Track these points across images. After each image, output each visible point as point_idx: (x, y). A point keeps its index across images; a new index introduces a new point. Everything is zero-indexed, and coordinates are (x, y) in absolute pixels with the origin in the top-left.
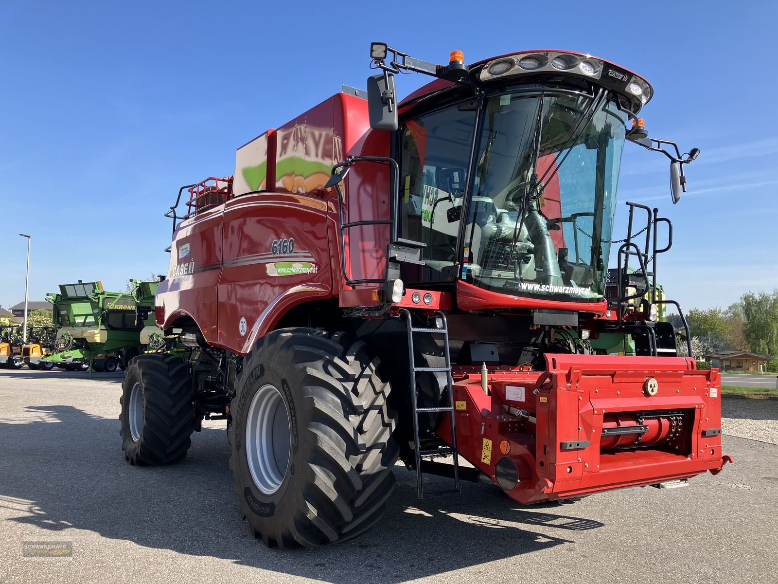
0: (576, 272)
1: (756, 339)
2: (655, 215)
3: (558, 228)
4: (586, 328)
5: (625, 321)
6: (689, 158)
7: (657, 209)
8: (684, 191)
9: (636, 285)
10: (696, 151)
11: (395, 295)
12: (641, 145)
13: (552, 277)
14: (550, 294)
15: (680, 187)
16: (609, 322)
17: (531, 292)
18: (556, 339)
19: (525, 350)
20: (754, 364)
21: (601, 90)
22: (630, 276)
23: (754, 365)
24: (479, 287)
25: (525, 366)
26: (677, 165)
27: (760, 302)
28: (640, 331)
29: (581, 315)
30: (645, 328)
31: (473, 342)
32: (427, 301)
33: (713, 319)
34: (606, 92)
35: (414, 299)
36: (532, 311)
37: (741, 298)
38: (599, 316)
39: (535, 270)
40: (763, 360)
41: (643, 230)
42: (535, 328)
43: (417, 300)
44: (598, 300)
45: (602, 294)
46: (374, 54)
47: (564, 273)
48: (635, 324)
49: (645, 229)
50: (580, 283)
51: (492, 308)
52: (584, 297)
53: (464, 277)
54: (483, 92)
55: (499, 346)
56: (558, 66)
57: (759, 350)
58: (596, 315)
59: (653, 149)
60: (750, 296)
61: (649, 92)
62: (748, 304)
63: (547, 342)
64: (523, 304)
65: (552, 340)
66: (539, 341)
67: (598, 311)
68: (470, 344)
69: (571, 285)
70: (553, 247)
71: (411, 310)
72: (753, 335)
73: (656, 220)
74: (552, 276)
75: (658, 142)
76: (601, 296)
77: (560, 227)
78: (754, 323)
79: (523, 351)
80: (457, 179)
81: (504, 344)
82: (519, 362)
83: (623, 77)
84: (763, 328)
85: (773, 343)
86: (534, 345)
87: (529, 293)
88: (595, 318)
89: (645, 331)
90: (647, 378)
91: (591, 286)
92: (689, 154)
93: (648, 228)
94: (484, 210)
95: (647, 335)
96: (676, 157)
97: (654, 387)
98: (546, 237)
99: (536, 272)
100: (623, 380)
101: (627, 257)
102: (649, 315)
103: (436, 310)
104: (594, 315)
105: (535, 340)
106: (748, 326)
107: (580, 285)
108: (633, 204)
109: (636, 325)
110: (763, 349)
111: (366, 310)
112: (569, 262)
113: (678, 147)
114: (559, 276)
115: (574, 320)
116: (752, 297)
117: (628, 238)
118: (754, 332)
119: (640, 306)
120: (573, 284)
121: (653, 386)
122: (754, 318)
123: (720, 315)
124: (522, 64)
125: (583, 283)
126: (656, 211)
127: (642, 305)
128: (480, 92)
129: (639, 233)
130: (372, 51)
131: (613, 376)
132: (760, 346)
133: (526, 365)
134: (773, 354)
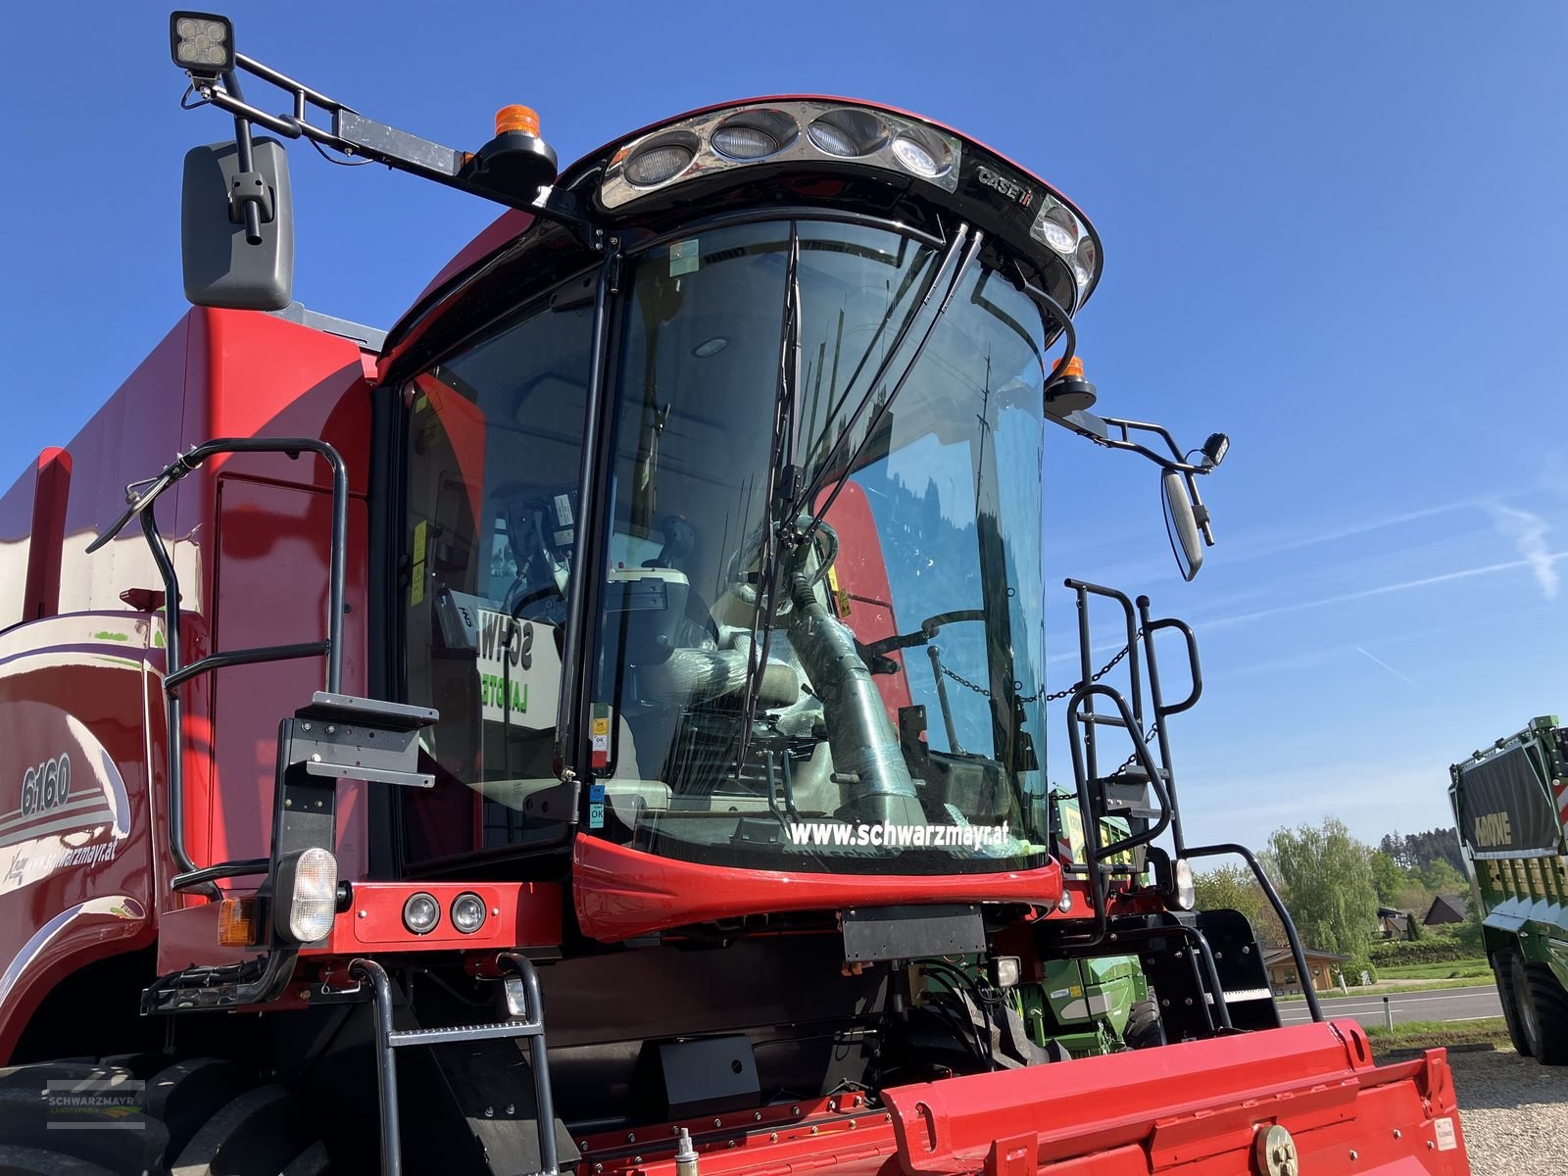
0: (959, 780)
1: (1310, 921)
2: (1144, 615)
3: (894, 669)
4: (1007, 953)
5: (1114, 918)
6: (1205, 460)
7: (1146, 598)
8: (1209, 543)
9: (1129, 810)
10: (1222, 441)
11: (302, 912)
12: (1080, 431)
13: (887, 798)
14: (888, 852)
15: (1197, 533)
16: (1070, 926)
17: (827, 853)
18: (926, 995)
19: (840, 1043)
20: (1316, 972)
21: (963, 228)
22: (1106, 785)
23: (1317, 975)
24: (653, 852)
25: (845, 1094)
26: (1178, 478)
27: (1304, 847)
28: (1160, 944)
29: (991, 914)
30: (1175, 935)
31: (671, 1041)
32: (464, 920)
33: (1225, 888)
34: (978, 236)
35: (412, 920)
36: (838, 916)
37: (1269, 842)
38: (1042, 911)
39: (833, 778)
40: (1330, 962)
41: (1118, 658)
42: (858, 971)
43: (422, 920)
44: (1032, 862)
45: (1041, 842)
46: (187, 52)
47: (922, 782)
48: (1144, 924)
49: (1123, 653)
50: (972, 812)
51: (711, 920)
52: (992, 856)
53: (597, 822)
54: (614, 240)
55: (756, 1040)
56: (830, 147)
57: (1320, 942)
58: (1033, 909)
59: (1111, 444)
60: (1284, 836)
61: (1095, 255)
62: (1284, 851)
63: (900, 1008)
64: (804, 894)
65: (916, 999)
66: (879, 1006)
67: (1040, 897)
68: (661, 1047)
69: (948, 821)
70: (880, 705)
71: (395, 963)
72: (1304, 913)
73: (1149, 627)
74: (886, 794)
75: (1122, 425)
76: (1039, 849)
77: (899, 664)
78: (1300, 889)
79: (835, 1046)
80: (566, 517)
81: (772, 1029)
82: (826, 1083)
83: (1022, 193)
84: (1319, 898)
85: (1342, 925)
86: (866, 1021)
87: (822, 857)
88: (1028, 917)
89: (1180, 945)
90: (1256, 1127)
91: (1009, 817)
92: (1202, 451)
93: (1131, 649)
94: (660, 605)
95: (1187, 954)
96: (1171, 458)
97: (1288, 1157)
98: (857, 675)
99: (837, 786)
100: (1185, 1152)
101: (1089, 730)
102: (1176, 892)
103: (508, 950)
104: (1026, 909)
105: (866, 1008)
106: (1292, 896)
107: (975, 820)
108: (1085, 584)
109: (1150, 927)
110: (1327, 939)
111: (214, 982)
112: (934, 752)
113: (1171, 435)
114: (910, 792)
115: (972, 932)
116: (1288, 837)
117: (1083, 678)
118: (1305, 908)
119: (1146, 870)
120: (954, 816)
121: (1283, 1157)
122: (1299, 878)
123: (1236, 881)
124: (724, 143)
125: (983, 813)
126: (1143, 602)
127: (1151, 865)
128: (606, 242)
129: (1109, 667)
130: (176, 40)
131: (1146, 1143)
132: (1320, 935)
133: (846, 1088)
134: (1347, 949)
